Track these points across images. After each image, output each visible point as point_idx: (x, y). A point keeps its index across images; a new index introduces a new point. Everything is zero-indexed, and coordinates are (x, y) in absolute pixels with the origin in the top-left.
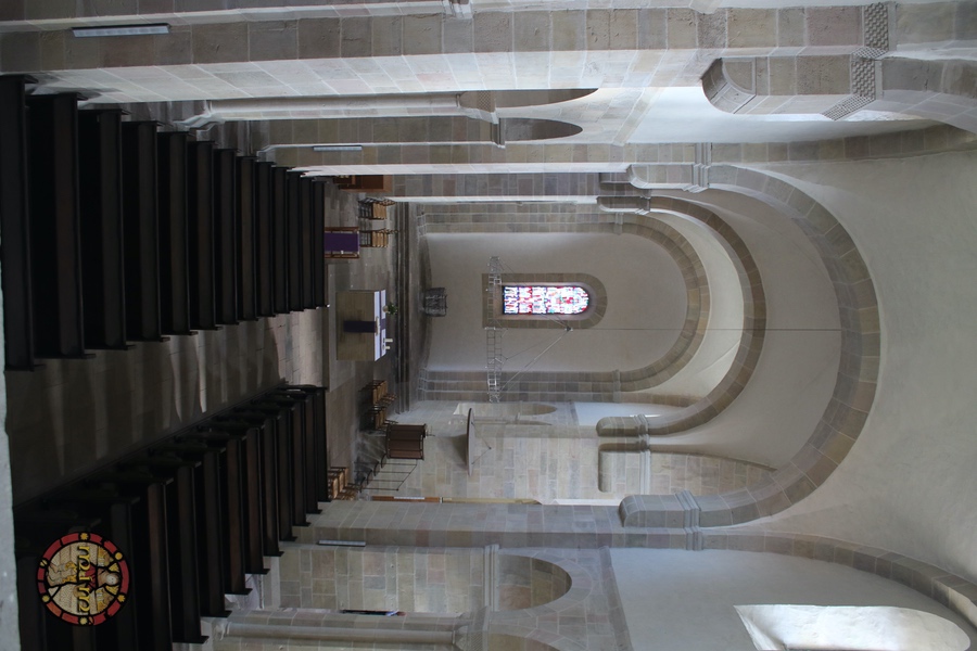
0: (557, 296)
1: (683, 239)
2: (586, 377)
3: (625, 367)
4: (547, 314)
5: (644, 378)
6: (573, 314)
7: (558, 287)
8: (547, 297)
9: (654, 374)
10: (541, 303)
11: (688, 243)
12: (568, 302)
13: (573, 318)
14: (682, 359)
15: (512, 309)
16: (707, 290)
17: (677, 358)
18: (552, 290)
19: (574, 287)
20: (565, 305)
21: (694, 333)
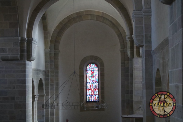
0: (91, 78)
1: (61, 23)
2: (123, 64)
3: (119, 47)
4: (98, 82)
5: (123, 38)
6: (98, 70)
7: (87, 77)
8: (91, 82)
9: (121, 33)
10: (94, 85)
11: (62, 21)
12: (93, 73)
13: (100, 71)
14: (113, 22)
15: (96, 98)
16: (82, 12)
17: (113, 24)
18: (88, 80)
19: (86, 70)
20: (94, 74)
21: (102, 17)
